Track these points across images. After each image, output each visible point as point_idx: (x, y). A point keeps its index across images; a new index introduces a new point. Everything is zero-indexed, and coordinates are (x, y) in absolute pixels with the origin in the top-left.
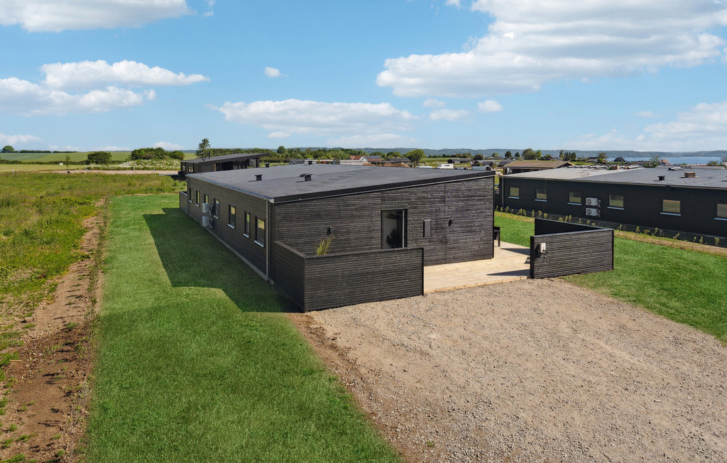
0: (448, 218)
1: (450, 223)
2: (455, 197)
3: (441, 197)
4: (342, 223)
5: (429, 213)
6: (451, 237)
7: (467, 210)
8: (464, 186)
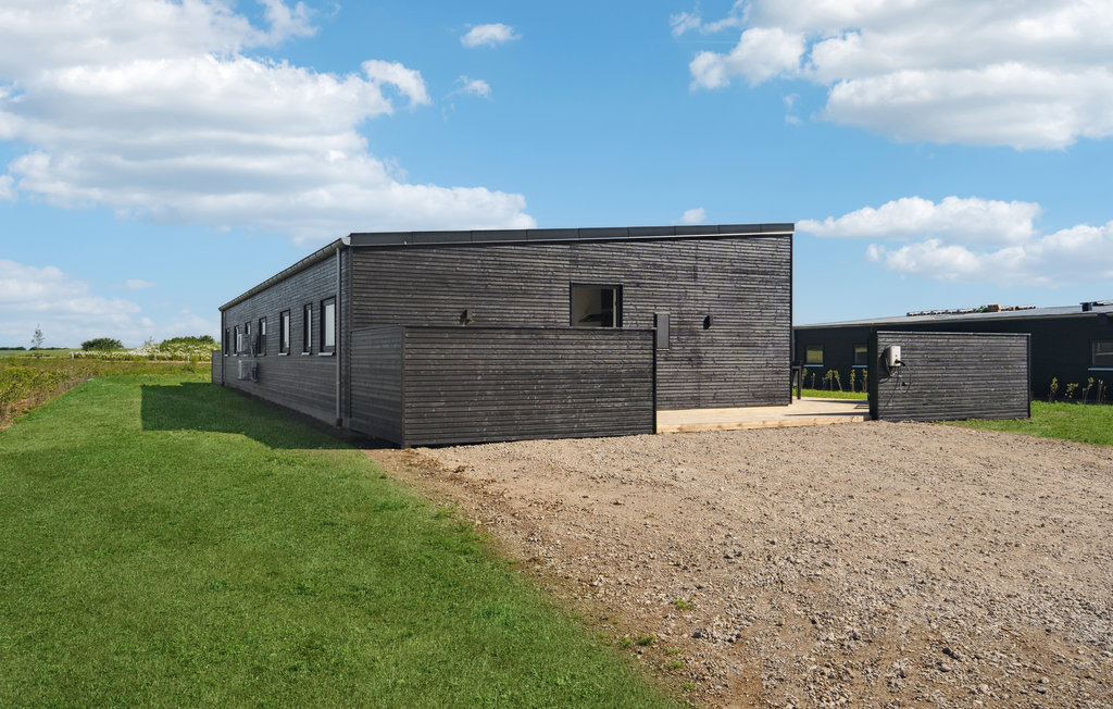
0: (701, 313)
1: (707, 323)
2: (716, 269)
3: (688, 269)
4: (490, 303)
5: (667, 298)
6: (710, 353)
7: (741, 300)
8: (732, 249)
